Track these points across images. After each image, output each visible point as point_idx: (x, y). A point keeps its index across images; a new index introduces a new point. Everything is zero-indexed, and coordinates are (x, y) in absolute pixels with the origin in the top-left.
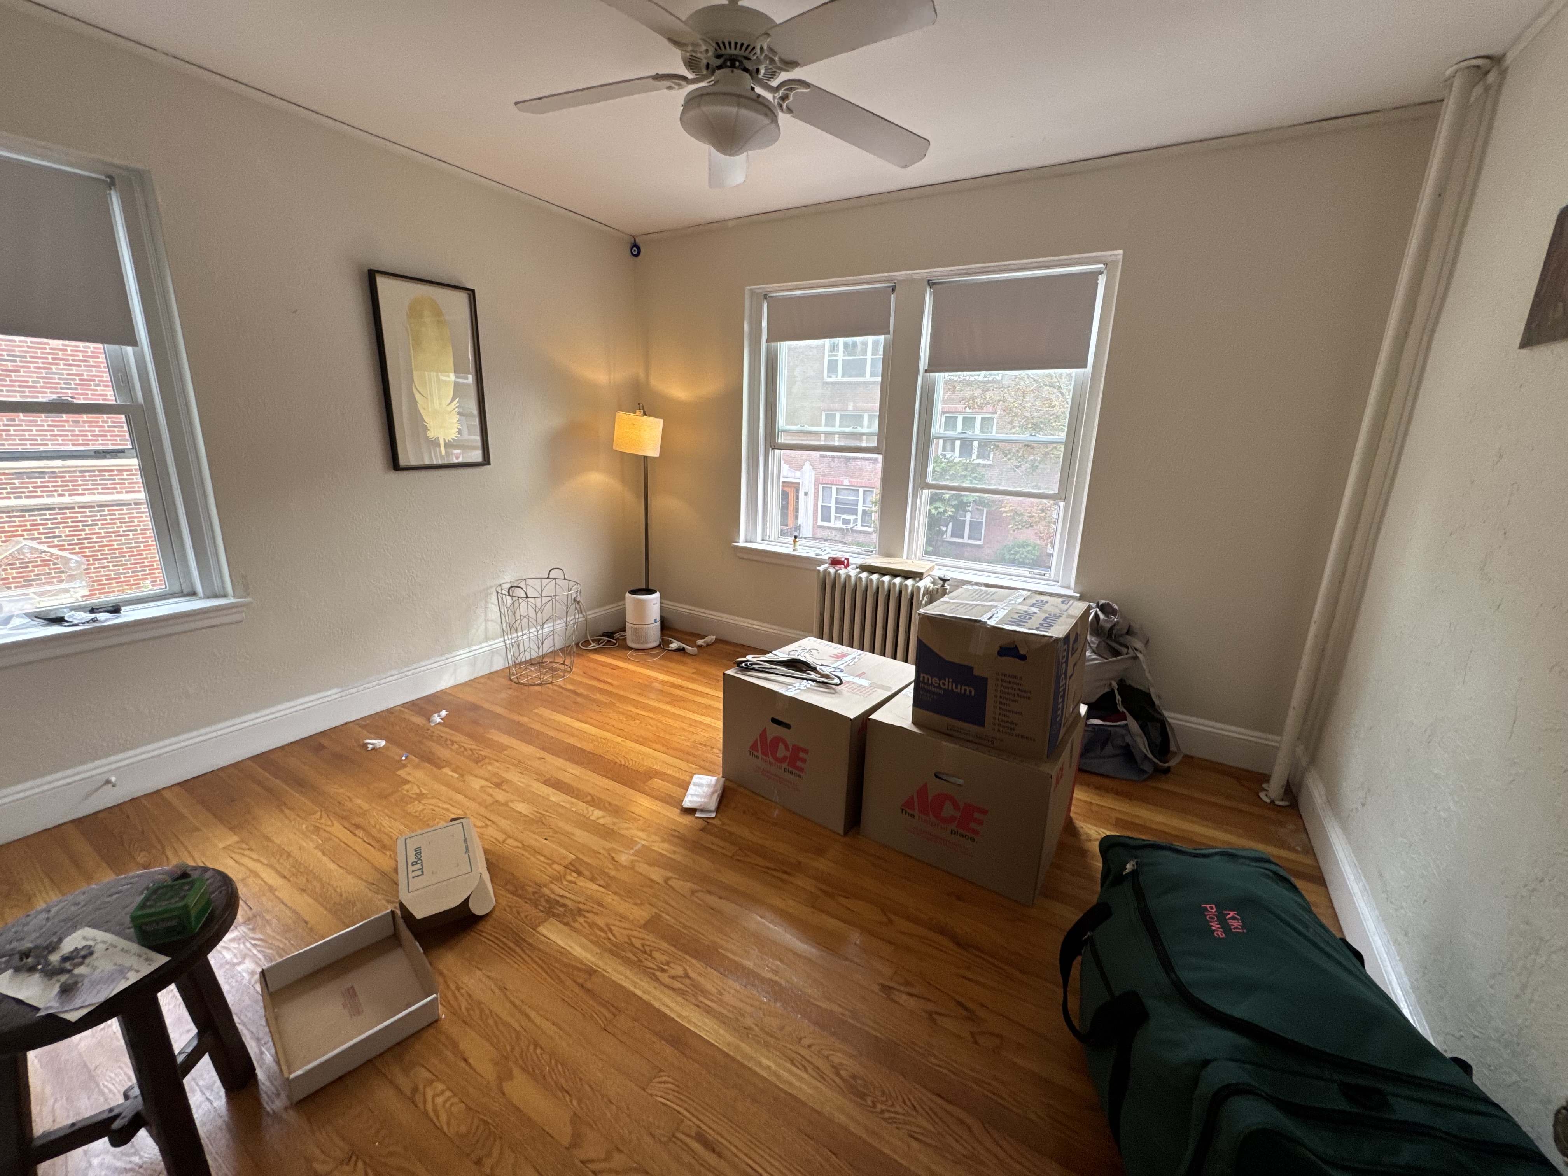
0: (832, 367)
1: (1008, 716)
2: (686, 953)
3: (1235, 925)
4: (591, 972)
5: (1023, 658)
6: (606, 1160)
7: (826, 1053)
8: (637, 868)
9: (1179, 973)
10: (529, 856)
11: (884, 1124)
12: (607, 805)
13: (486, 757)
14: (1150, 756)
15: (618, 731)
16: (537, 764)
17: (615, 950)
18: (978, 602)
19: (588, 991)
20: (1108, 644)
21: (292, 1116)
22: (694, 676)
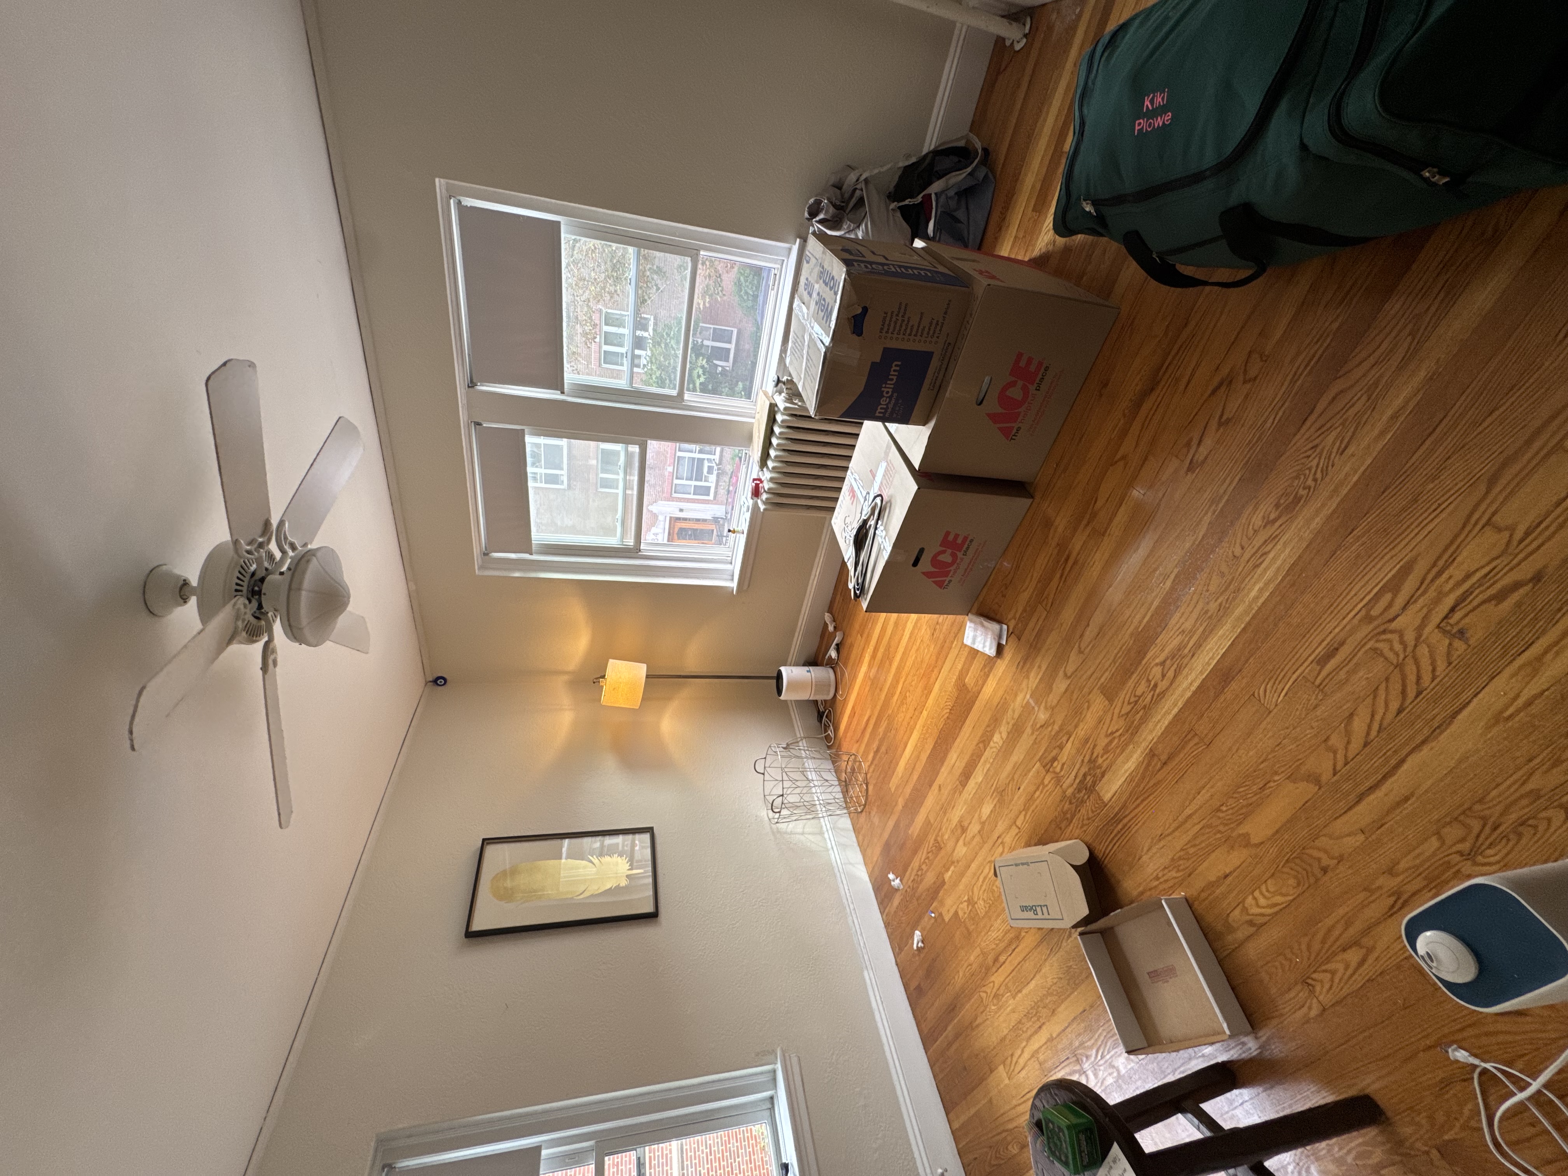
0: (553, 479)
1: (924, 327)
2: (1140, 662)
3: (1159, 100)
4: (1152, 754)
5: (865, 310)
6: (1335, 753)
7: (1251, 532)
8: (1054, 704)
9: (1205, 167)
10: (1034, 806)
11: (1327, 479)
12: (989, 729)
13: (936, 840)
14: (969, 169)
15: (917, 713)
16: (945, 792)
17: (1132, 730)
18: (805, 352)
19: (1170, 757)
20: (850, 211)
21: (1265, 1034)
22: (865, 636)
